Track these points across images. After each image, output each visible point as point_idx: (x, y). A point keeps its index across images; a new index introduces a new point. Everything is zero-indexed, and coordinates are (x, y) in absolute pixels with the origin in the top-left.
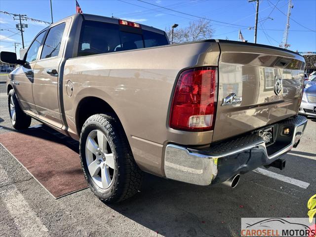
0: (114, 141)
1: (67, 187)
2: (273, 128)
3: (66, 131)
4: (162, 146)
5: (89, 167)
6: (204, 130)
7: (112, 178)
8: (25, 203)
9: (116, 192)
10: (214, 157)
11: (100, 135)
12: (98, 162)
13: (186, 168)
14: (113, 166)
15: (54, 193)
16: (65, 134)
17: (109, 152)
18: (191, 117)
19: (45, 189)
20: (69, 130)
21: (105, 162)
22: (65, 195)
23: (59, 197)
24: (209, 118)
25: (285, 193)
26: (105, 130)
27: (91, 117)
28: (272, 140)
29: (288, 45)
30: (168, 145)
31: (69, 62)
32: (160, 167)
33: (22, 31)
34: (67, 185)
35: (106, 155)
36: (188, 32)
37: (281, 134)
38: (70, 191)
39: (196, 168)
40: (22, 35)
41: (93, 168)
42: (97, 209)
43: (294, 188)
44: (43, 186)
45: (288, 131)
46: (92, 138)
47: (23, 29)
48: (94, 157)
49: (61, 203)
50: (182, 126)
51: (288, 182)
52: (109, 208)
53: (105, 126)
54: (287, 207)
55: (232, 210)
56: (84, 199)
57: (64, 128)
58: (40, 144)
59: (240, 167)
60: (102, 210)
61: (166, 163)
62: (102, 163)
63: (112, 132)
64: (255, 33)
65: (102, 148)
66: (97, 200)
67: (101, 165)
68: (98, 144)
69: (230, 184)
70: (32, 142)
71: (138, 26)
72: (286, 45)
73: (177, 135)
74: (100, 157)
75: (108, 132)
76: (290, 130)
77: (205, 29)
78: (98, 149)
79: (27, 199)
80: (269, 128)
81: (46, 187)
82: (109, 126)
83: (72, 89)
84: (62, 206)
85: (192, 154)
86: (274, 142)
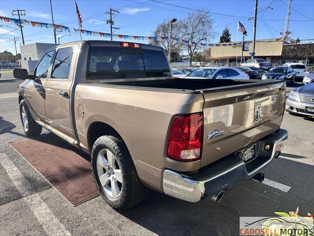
0: (121, 161)
1: (82, 195)
2: (255, 146)
3: (78, 145)
4: (161, 170)
5: (100, 178)
6: (193, 160)
7: (120, 190)
8: (49, 210)
9: (124, 202)
10: (201, 182)
11: (109, 154)
12: (108, 175)
13: (180, 186)
14: (121, 181)
15: (72, 201)
16: (77, 147)
17: (117, 168)
18: (182, 152)
19: (64, 197)
20: (81, 145)
21: (114, 175)
22: (81, 203)
23: (76, 205)
24: (197, 151)
25: (268, 197)
26: (114, 151)
27: (101, 138)
28: (254, 156)
29: (289, 33)
30: (166, 171)
31: (79, 87)
32: (160, 186)
33: (21, 27)
34: (82, 193)
35: (115, 170)
36: (187, 23)
37: (263, 150)
38: (85, 199)
39: (188, 187)
40: (22, 30)
41: (104, 179)
42: (109, 214)
43: (276, 192)
44: (61, 195)
45: (268, 146)
46: (102, 154)
47: (22, 25)
48: (105, 171)
49: (79, 211)
50: (176, 157)
51: (272, 186)
52: (118, 214)
53: (114, 148)
54: (268, 210)
55: (221, 214)
56: (97, 206)
57: (76, 142)
58: (53, 152)
59: (223, 187)
60: (112, 215)
61: (165, 181)
62: (112, 176)
63: (119, 153)
64: (254, 24)
65: (111, 164)
66: (108, 207)
67: (111, 178)
68: (107, 160)
69: (216, 199)
70: (45, 150)
71: (138, 46)
72: (286, 33)
73: (173, 163)
74: (110, 171)
75: (116, 153)
76: (270, 146)
77: (204, 20)
78: (108, 164)
79: (50, 207)
80: (251, 146)
81: (64, 195)
82: (116, 148)
83: (83, 113)
84: (80, 213)
85: (185, 179)
86: (257, 156)
